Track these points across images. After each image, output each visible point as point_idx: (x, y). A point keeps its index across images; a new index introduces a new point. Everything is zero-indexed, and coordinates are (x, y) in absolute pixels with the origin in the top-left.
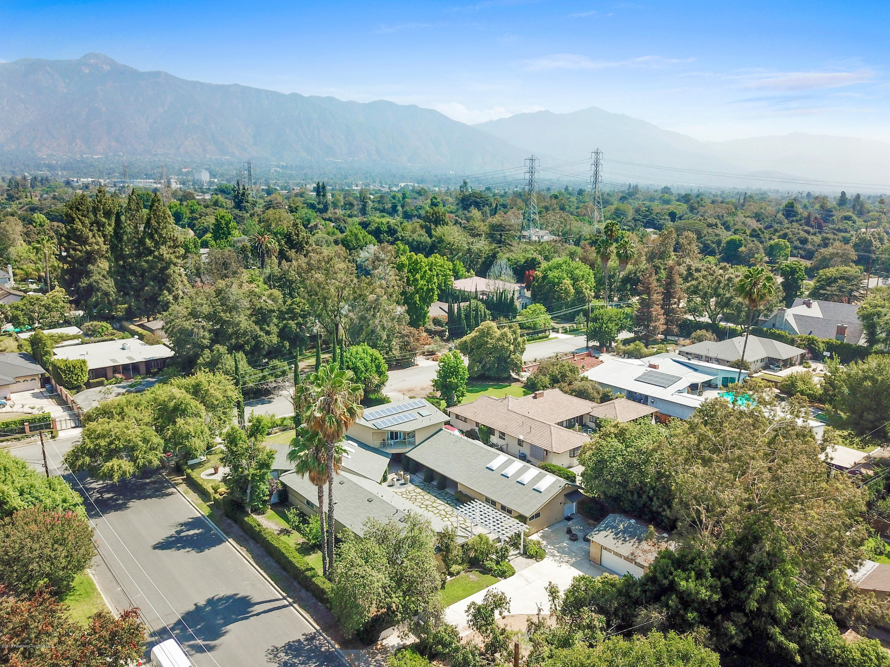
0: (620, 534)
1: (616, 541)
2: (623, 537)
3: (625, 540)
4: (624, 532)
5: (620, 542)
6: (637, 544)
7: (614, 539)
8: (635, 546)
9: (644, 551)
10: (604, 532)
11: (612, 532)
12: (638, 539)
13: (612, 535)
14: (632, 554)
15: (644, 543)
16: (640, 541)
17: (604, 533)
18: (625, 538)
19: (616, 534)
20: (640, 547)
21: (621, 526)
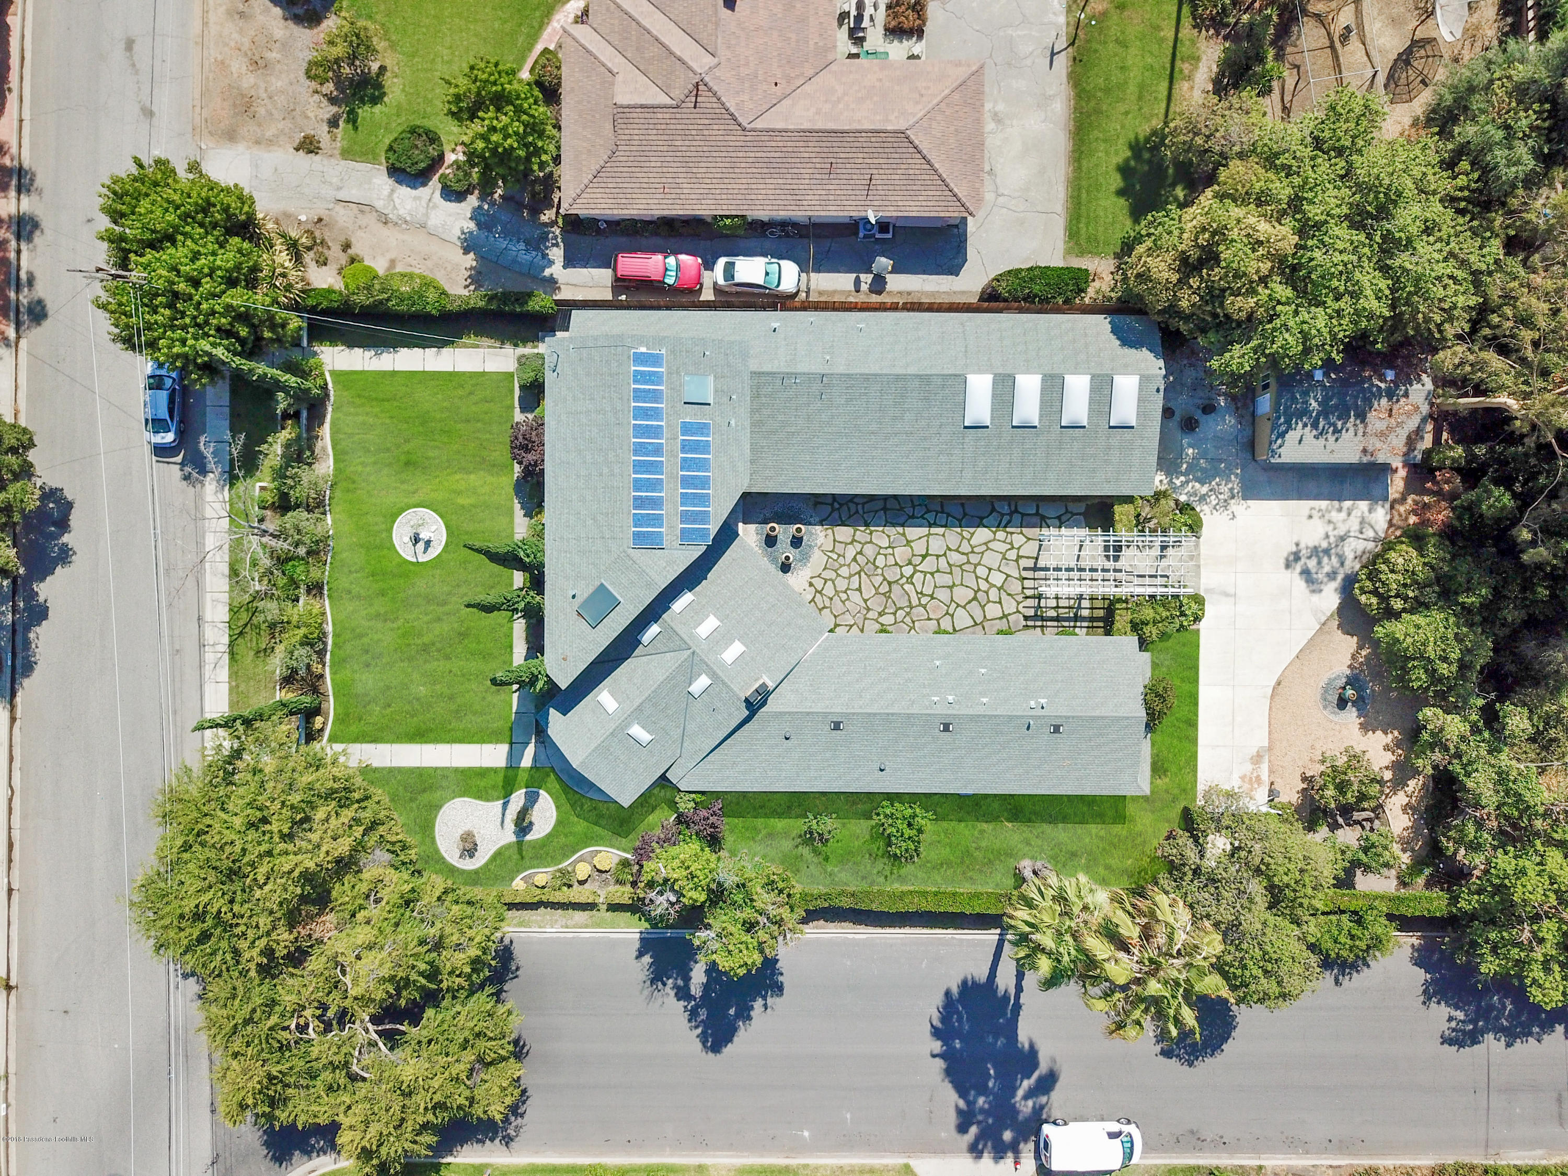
0: (1322, 423)
1: (1322, 441)
2: (1331, 424)
3: (1336, 431)
4: (1325, 412)
5: (1331, 439)
6: (1361, 426)
7: (1316, 437)
8: (1360, 433)
9: (1382, 435)
10: (1291, 433)
11: (1305, 425)
12: (1357, 416)
13: (1309, 433)
14: (1365, 451)
15: (1371, 416)
16: (1362, 416)
17: (1292, 436)
18: (1334, 425)
19: (1315, 426)
20: (1369, 430)
21: (1314, 404)
